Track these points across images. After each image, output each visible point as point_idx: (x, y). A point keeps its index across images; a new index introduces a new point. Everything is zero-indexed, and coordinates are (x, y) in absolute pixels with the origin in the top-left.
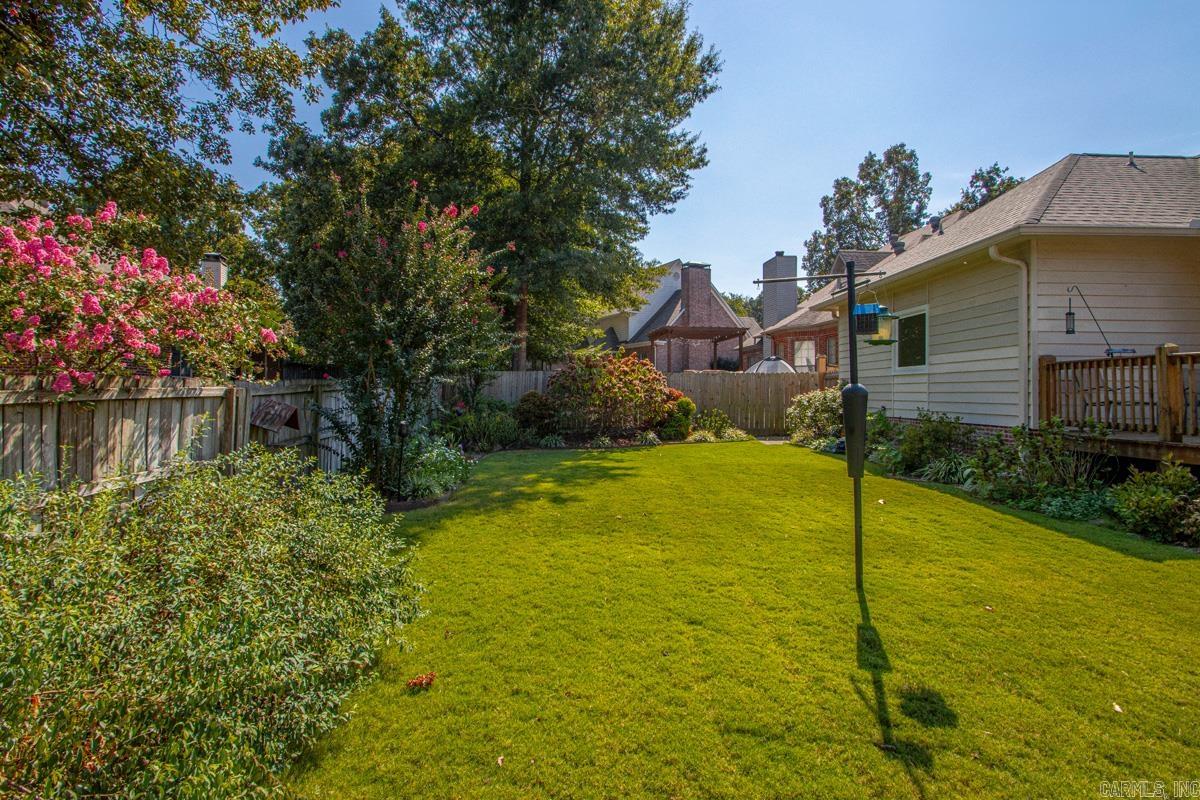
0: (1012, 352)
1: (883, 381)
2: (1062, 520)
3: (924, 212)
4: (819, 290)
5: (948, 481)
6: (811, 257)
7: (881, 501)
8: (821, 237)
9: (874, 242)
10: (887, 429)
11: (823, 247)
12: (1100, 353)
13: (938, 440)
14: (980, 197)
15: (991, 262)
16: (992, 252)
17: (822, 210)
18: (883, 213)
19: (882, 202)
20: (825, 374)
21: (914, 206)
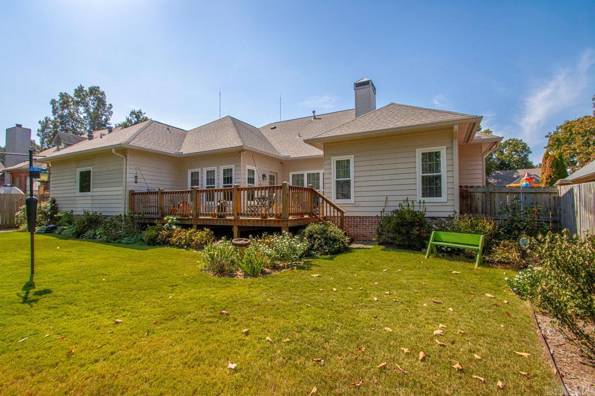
0: (121, 188)
1: (72, 199)
2: (128, 244)
3: (108, 122)
4: (47, 149)
5: (93, 238)
6: (43, 131)
7: (58, 248)
8: (50, 121)
9: (82, 130)
10: (70, 219)
11: (51, 126)
12: (145, 190)
13: (91, 222)
14: (134, 122)
15: (112, 154)
16: (113, 151)
17: (52, 105)
18: (87, 117)
19: (87, 111)
20: (43, 195)
21: (104, 117)
